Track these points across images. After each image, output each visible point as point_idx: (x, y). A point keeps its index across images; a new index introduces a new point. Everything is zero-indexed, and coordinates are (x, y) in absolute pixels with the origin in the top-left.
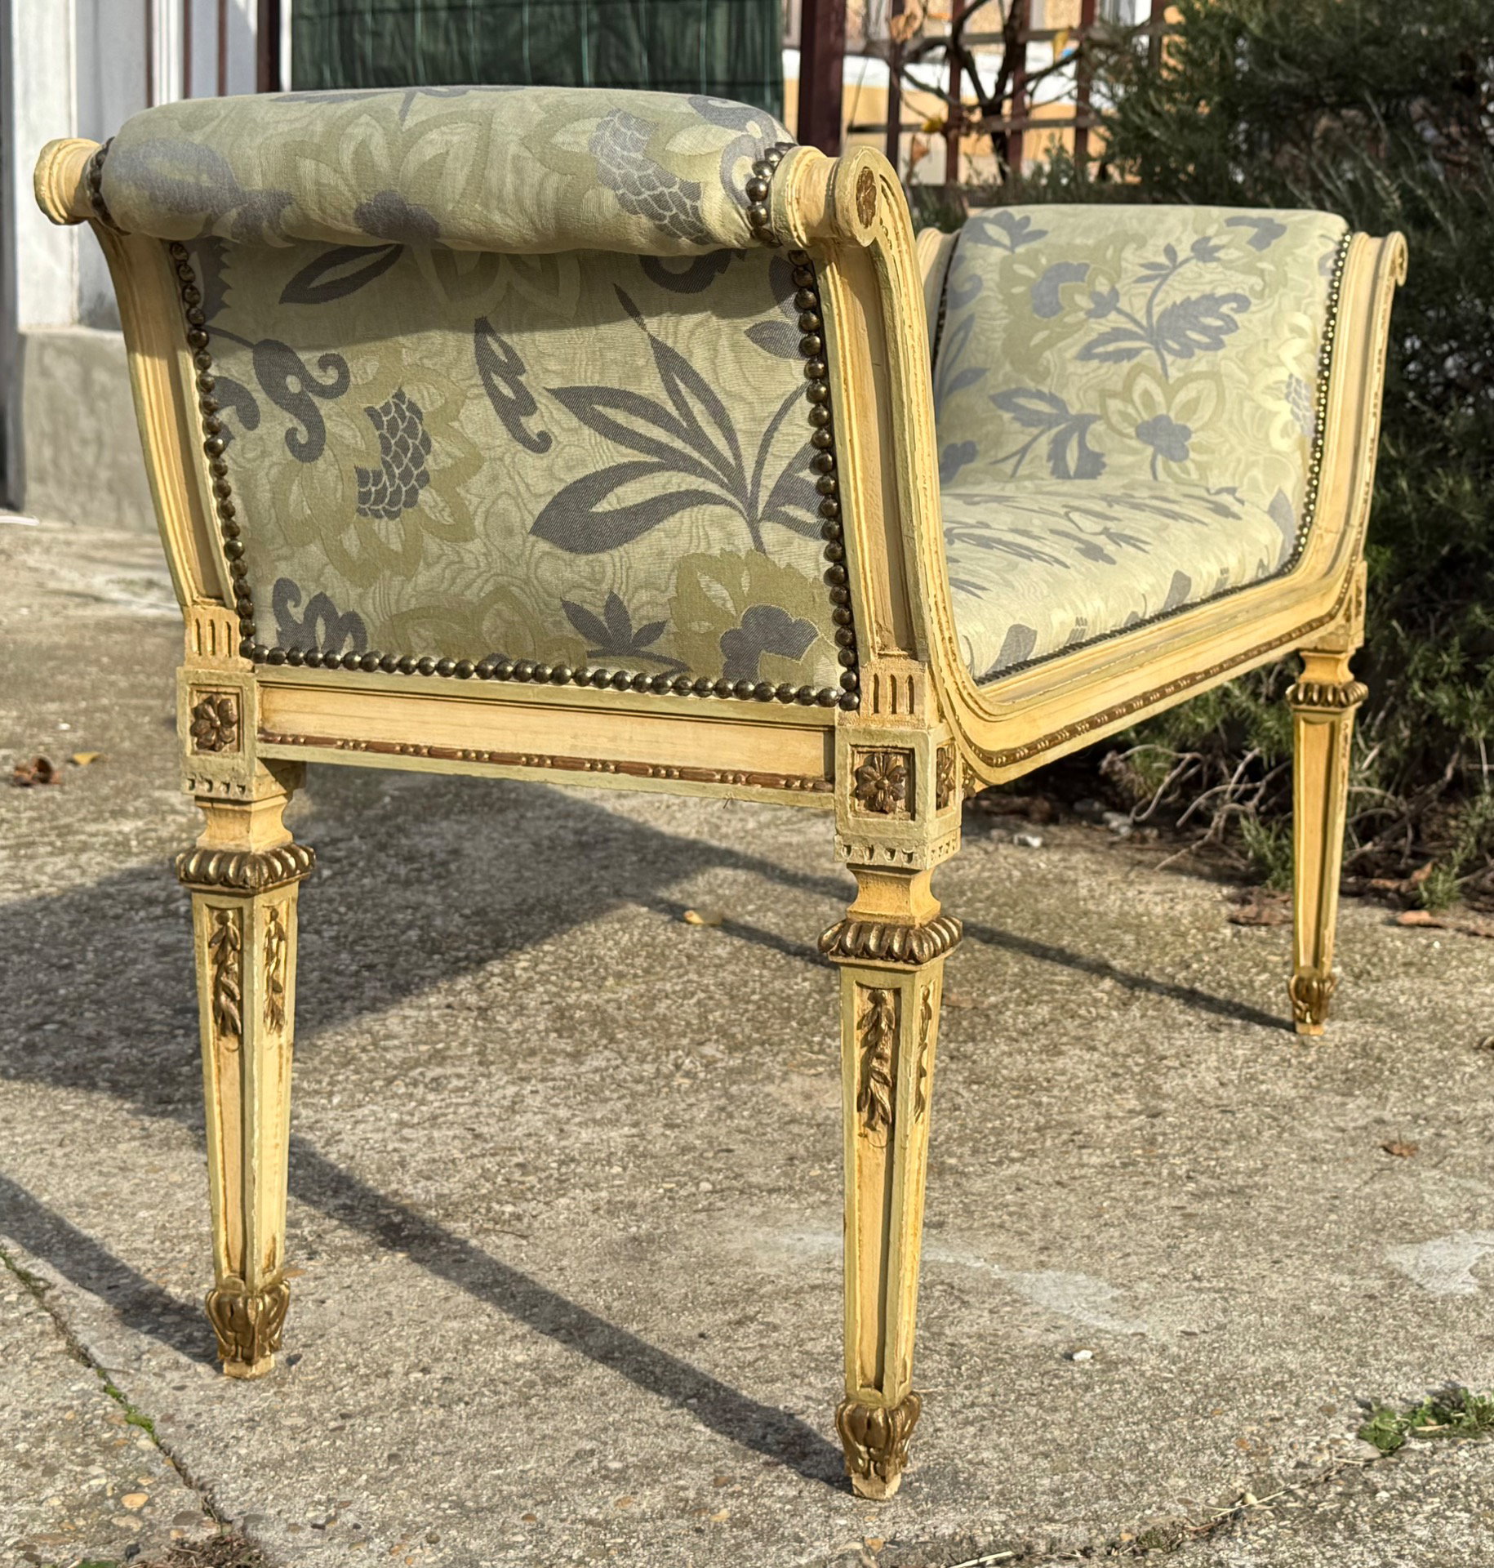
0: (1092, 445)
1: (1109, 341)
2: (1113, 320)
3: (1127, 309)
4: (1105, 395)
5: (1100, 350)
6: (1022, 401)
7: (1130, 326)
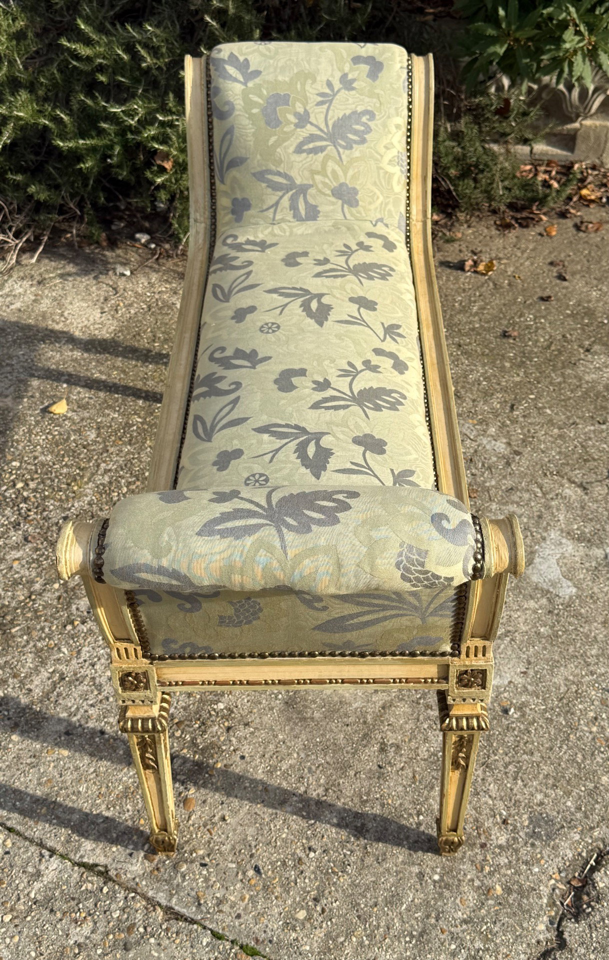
0: (311, 201)
1: (310, 142)
2: (310, 129)
3: (315, 122)
4: (313, 172)
5: (305, 147)
6: (270, 177)
7: (319, 133)
